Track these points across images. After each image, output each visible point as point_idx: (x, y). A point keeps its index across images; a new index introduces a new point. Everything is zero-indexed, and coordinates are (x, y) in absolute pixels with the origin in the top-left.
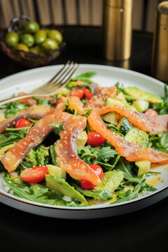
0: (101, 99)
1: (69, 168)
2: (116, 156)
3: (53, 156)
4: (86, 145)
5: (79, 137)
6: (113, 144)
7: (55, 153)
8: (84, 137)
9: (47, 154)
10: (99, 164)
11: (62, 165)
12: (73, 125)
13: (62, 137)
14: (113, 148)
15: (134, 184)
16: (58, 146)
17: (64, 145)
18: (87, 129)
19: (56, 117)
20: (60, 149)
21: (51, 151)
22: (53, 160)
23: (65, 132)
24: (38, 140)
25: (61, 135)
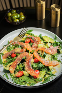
2: (43, 66)
3: (24, 67)
4: (34, 63)
5: (31, 61)
6: (42, 62)
7: (25, 66)
11: (27, 71)
12: (29, 57)
13: (26, 61)
14: (42, 63)
15: (49, 74)
16: (25, 64)
18: (34, 57)
19: (24, 54)
20: (26, 65)
21: (23, 65)
23: (27, 59)
24: (19, 62)
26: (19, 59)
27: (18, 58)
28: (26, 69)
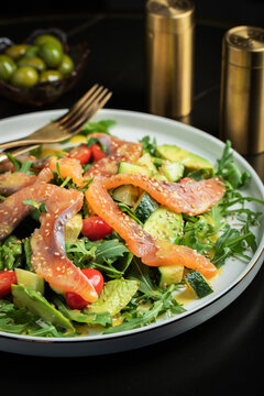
0: (114, 162)
1: (49, 273)
2: (126, 254)
3: (27, 253)
4: (81, 236)
5: (69, 225)
6: (123, 235)
7: (30, 250)
8: (77, 223)
9: (19, 250)
10: (98, 269)
11: (39, 269)
12: (61, 205)
13: (43, 224)
14: (122, 241)
15: (152, 300)
16: (36, 240)
17: (44, 236)
18: (84, 211)
19: (36, 191)
20: (38, 243)
21: (26, 246)
22: (28, 261)
23: (48, 215)
24: (6, 229)
25: (42, 220)
26: (11, 212)
27: (7, 209)
28: (36, 259)
